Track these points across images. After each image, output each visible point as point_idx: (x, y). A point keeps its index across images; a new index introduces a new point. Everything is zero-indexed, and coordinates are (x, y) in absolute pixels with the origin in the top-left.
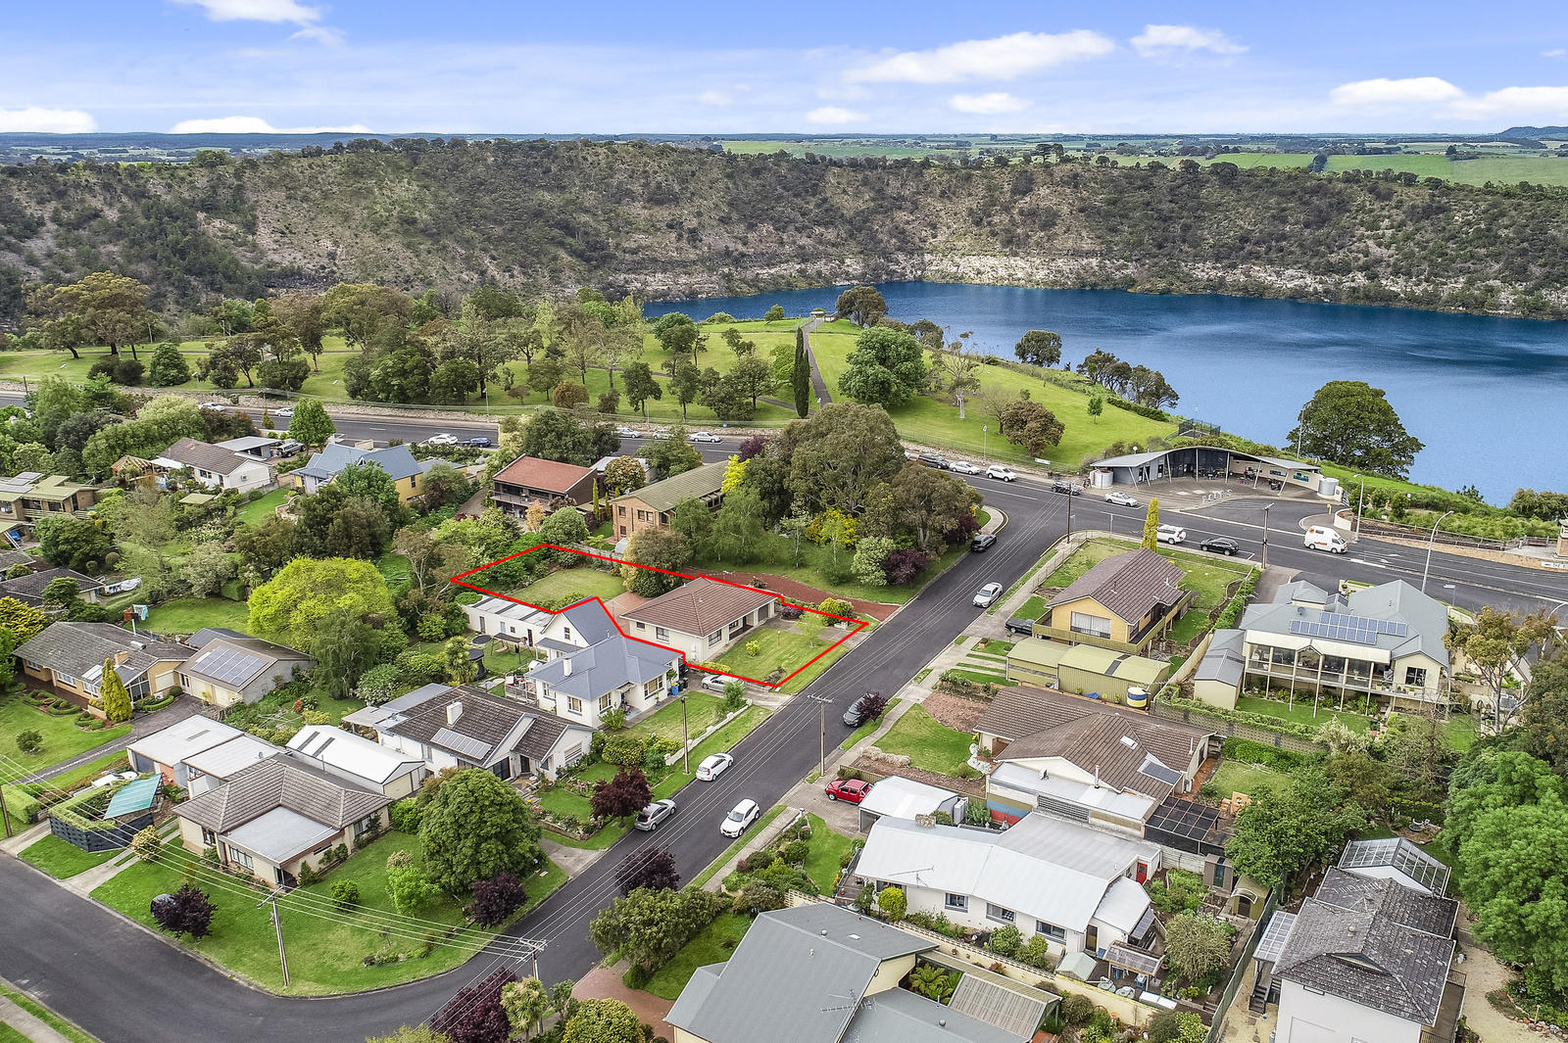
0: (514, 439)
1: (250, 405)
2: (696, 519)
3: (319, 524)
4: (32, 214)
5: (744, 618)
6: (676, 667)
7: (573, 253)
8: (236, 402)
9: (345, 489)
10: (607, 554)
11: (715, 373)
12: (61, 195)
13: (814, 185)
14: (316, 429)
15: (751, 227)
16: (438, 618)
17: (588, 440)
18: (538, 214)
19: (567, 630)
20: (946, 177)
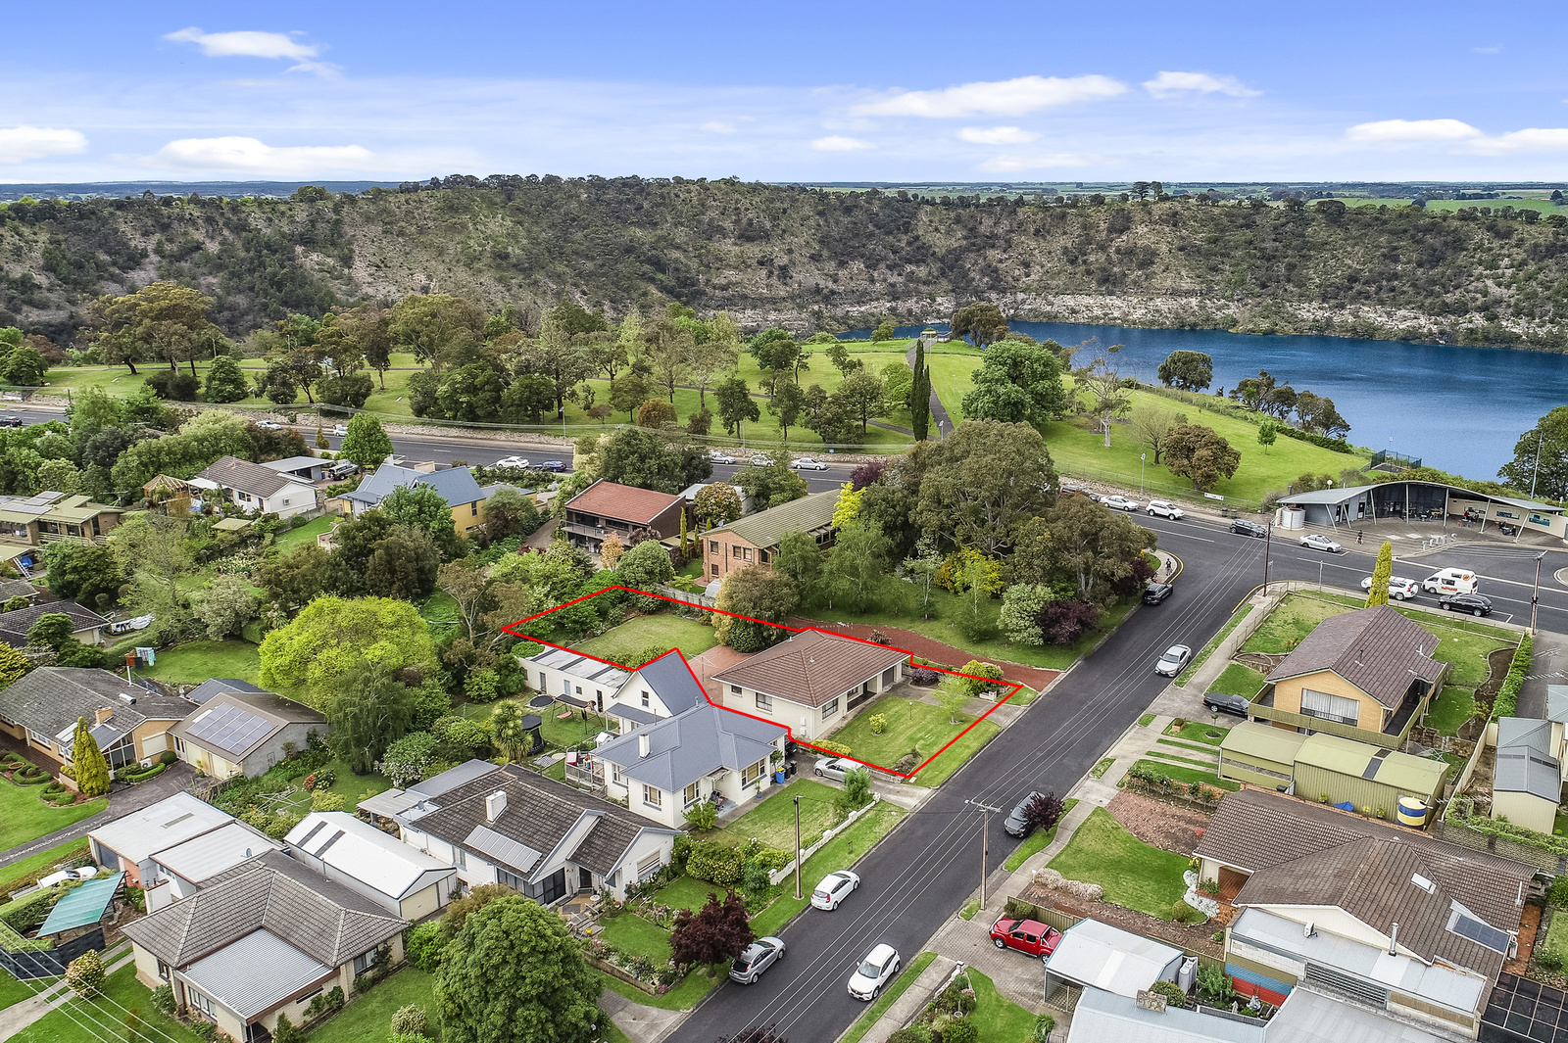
0: (591, 461)
1: (308, 423)
2: (803, 558)
3: (358, 555)
4: (136, 246)
5: (865, 685)
6: (781, 746)
7: (663, 288)
8: (293, 421)
9: (393, 515)
10: (694, 599)
11: (821, 391)
12: (165, 227)
13: (906, 223)
14: (372, 448)
15: (842, 264)
16: (489, 674)
17: (676, 464)
18: (629, 250)
19: (645, 695)
20: (1041, 215)
